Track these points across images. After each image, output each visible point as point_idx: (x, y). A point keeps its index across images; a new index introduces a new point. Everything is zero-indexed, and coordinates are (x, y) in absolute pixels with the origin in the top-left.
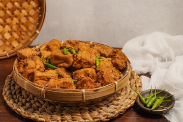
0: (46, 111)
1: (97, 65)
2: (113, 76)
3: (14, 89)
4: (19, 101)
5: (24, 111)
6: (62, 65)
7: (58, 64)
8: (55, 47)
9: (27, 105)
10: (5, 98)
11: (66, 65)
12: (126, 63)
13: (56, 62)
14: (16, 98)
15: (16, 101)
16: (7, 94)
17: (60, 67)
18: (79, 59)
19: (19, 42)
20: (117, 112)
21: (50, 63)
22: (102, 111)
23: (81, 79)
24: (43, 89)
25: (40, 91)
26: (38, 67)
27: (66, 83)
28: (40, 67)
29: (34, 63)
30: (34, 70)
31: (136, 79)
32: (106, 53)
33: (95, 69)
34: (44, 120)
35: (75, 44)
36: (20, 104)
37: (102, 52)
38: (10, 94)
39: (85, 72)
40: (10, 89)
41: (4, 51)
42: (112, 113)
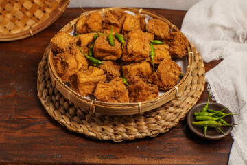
0: (94, 121)
1: (152, 57)
2: (172, 74)
3: (51, 86)
4: (60, 105)
5: (69, 123)
6: (108, 58)
7: (103, 57)
8: (96, 24)
9: (71, 111)
10: (43, 102)
11: (114, 58)
12: (186, 49)
13: (102, 54)
14: (56, 100)
15: (57, 104)
16: (44, 95)
17: (107, 60)
18: (130, 52)
19: (44, 12)
20: (177, 120)
21: (93, 56)
22: (159, 117)
23: (134, 83)
24: (92, 104)
25: (89, 106)
26: (80, 66)
27: (118, 91)
28: (83, 65)
29: (75, 61)
30: (77, 71)
31: (197, 61)
32: (161, 35)
33: (150, 62)
34: (95, 135)
35: (120, 14)
36: (61, 110)
37: (157, 33)
38: (48, 95)
39: (138, 69)
40: (45, 87)
41: (26, 25)
42: (172, 121)
